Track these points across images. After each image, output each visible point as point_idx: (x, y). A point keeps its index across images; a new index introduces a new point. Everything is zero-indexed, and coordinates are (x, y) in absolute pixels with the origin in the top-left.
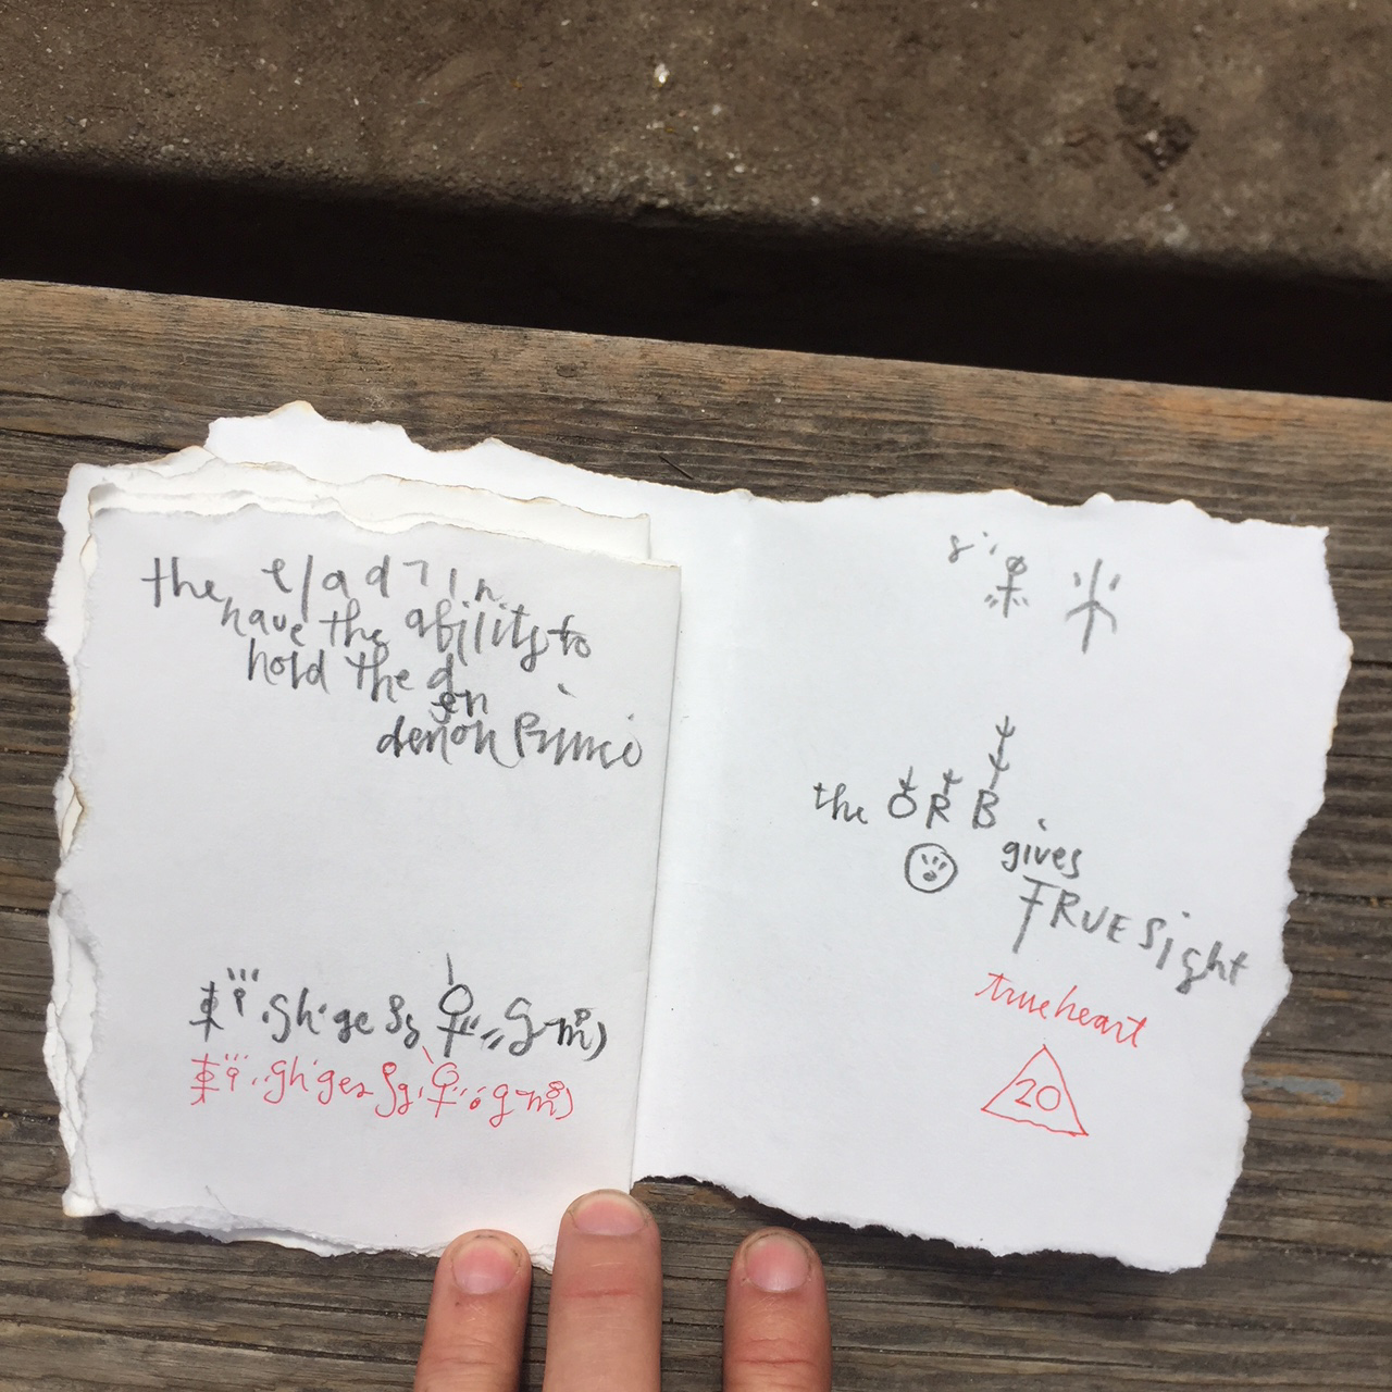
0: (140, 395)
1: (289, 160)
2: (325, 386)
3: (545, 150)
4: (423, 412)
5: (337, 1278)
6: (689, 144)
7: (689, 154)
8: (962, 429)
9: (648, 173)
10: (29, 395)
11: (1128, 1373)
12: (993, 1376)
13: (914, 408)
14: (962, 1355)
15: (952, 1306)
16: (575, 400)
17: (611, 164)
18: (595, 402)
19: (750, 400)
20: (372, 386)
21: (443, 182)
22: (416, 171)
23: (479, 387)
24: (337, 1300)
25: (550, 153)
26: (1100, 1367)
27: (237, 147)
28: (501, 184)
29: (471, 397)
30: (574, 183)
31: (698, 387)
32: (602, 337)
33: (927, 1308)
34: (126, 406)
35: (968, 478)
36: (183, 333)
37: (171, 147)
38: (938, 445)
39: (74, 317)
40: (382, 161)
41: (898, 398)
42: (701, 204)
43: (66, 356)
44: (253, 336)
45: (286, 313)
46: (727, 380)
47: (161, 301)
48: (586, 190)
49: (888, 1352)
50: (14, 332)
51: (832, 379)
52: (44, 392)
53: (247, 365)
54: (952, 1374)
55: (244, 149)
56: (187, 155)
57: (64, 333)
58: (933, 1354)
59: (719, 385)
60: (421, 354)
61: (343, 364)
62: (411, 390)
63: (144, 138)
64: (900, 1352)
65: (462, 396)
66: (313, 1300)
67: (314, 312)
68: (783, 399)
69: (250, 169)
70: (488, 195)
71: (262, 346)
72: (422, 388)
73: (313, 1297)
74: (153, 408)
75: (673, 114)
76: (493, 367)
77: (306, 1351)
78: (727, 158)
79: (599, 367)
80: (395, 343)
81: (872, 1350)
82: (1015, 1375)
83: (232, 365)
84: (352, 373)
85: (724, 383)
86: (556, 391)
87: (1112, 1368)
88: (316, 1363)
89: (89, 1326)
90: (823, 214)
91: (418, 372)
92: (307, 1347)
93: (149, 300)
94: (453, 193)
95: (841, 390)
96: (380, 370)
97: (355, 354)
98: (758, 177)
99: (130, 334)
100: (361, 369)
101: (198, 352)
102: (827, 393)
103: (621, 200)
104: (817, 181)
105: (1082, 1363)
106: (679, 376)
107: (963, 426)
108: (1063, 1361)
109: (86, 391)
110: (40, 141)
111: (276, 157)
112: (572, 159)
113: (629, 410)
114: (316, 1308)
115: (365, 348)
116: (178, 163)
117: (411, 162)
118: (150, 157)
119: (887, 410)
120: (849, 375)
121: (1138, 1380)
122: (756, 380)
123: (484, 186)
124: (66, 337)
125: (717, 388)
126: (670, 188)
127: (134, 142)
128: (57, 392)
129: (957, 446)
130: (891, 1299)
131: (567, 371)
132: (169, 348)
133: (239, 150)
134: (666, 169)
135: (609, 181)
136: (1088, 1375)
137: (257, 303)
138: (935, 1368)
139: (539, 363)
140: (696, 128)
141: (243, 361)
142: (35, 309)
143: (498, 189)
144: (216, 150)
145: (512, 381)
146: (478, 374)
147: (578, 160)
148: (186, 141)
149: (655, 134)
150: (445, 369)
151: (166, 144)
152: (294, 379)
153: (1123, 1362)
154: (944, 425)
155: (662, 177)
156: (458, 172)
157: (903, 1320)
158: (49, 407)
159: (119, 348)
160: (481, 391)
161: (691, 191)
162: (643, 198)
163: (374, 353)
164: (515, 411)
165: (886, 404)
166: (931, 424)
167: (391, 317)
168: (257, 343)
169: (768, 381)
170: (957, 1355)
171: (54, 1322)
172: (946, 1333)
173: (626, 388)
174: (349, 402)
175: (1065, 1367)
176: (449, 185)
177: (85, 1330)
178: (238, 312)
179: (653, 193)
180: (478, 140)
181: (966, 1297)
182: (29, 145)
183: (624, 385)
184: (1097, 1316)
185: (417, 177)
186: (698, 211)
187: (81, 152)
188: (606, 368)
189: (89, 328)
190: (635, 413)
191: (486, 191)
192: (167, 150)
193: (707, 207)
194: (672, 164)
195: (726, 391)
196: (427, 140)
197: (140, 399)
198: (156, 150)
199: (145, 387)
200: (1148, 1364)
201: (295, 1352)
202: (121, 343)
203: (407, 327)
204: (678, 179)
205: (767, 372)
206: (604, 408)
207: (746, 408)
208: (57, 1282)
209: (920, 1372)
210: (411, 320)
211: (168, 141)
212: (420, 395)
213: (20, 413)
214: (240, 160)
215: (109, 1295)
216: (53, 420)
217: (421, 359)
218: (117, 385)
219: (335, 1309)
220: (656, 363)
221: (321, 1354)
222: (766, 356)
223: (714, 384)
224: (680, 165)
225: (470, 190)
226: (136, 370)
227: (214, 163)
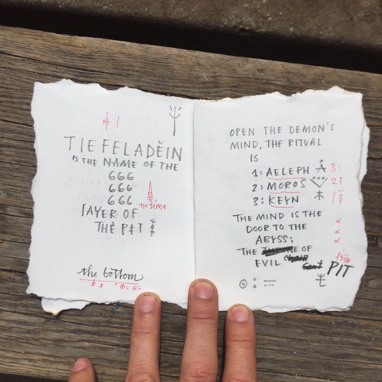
0: (135, 73)
1: (140, 12)
2: (189, 73)
4: (218, 81)
5: (182, 333)
6: (256, 11)
7: (256, 14)
8: (377, 92)
9: (243, 19)
10: (102, 72)
12: (370, 369)
13: (364, 85)
14: (361, 363)
15: (359, 349)
16: (263, 79)
17: (233, 16)
18: (269, 80)
19: (314, 81)
20: (203, 73)
21: (184, 20)
22: (177, 16)
23: (235, 74)
25: (215, 12)
27: (125, 7)
28: (201, 21)
29: (232, 77)
30: (222, 21)
31: (300, 76)
32: (270, 61)
33: (352, 349)
34: (131, 77)
35: (378, 107)
36: (148, 56)
37: (106, 7)
38: (370, 97)
39: (117, 49)
40: (167, 13)
41: (359, 82)
42: (258, 29)
43: (113, 61)
44: (168, 57)
45: (178, 51)
46: (308, 75)
47: (141, 46)
48: (225, 23)
49: (340, 361)
50: (99, 53)
51: (339, 76)
52: (107, 71)
53: (166, 66)
54: (358, 368)
56: (111, 9)
57: (113, 54)
58: (353, 362)
59: (306, 76)
60: (218, 64)
61: (195, 66)
62: (214, 75)
63: (98, 4)
64: (344, 361)
65: (230, 77)
66: (175, 339)
67: (185, 51)
68: (325, 81)
69: (129, 14)
70: (196, 24)
71: (171, 60)
72: (218, 74)
73: (174, 338)
74: (138, 78)
75: (252, 2)
76: (239, 68)
77: (172, 353)
78: (267, 15)
79: (270, 70)
80: (210, 60)
81: (335, 360)
82: (376, 369)
83: (162, 66)
84: (197, 68)
85: (307, 76)
86: (257, 76)
88: (175, 357)
89: (109, 344)
90: (294, 33)
91: (217, 69)
92: (173, 352)
93: (138, 45)
94: (186, 23)
95: (342, 79)
96: (206, 68)
97: (198, 64)
98: (275, 21)
99: (132, 55)
100: (200, 68)
101: (152, 61)
102: (337, 80)
103: (235, 27)
104: (292, 23)
106: (294, 73)
109: (119, 72)
110: (69, 4)
111: (136, 11)
112: (222, 14)
113: (279, 83)
114: (175, 341)
115: (201, 62)
116: (108, 12)
117: (175, 14)
118: (100, 10)
119: (355, 86)
120: (344, 75)
122: (317, 75)
123: (196, 21)
124: (114, 55)
125: (304, 77)
126: (250, 24)
127: (96, 5)
128: (111, 71)
129: (376, 97)
130: (342, 346)
131: (261, 71)
132: (144, 60)
133: (126, 9)
134: (249, 18)
135: (232, 21)
137: (168, 48)
138: (353, 366)
139: (252, 68)
140: (258, 7)
141: (166, 64)
142: (105, 47)
143: (200, 22)
144: (119, 8)
145: (245, 73)
146: (234, 71)
147: (223, 14)
148: (111, 5)
149: (246, 8)
150: (225, 69)
151: (105, 6)
152: (180, 70)
154: (372, 91)
155: (247, 21)
156: (188, 17)
157: (345, 352)
158: (108, 76)
159: (129, 59)
160: (235, 76)
161: (256, 25)
162: (241, 26)
163: (204, 63)
164: (245, 82)
165: (355, 84)
166: (368, 90)
167: (207, 53)
168: (170, 59)
169: (320, 76)
170: (360, 363)
171: (99, 342)
172: (357, 356)
173: (278, 76)
174: (196, 78)
176: (186, 21)
177: (108, 345)
178: (164, 50)
179: (244, 25)
180: (195, 8)
181: (363, 346)
182: (65, 5)
183: (277, 75)
185: (177, 18)
186: (257, 31)
187: (80, 8)
188: (272, 70)
189: (121, 53)
190: (280, 84)
191: (196, 23)
193: (260, 30)
194: (251, 17)
195: (307, 78)
196: (180, 7)
197: (135, 74)
198: (102, 8)
199: (137, 71)
201: (168, 353)
202: (130, 58)
203: (213, 56)
204: (252, 21)
205: (319, 73)
206: (271, 82)
207: (313, 84)
208: (101, 331)
209: (350, 367)
210: (214, 54)
211: (106, 5)
212: (217, 76)
213: (100, 78)
214: (126, 11)
215: (115, 335)
216: (109, 80)
217: (217, 65)
218: (128, 70)
220: (287, 69)
221: (176, 354)
222: (319, 68)
223: (304, 76)
224: (253, 17)
225: (192, 23)
226: (134, 66)
227: (118, 12)
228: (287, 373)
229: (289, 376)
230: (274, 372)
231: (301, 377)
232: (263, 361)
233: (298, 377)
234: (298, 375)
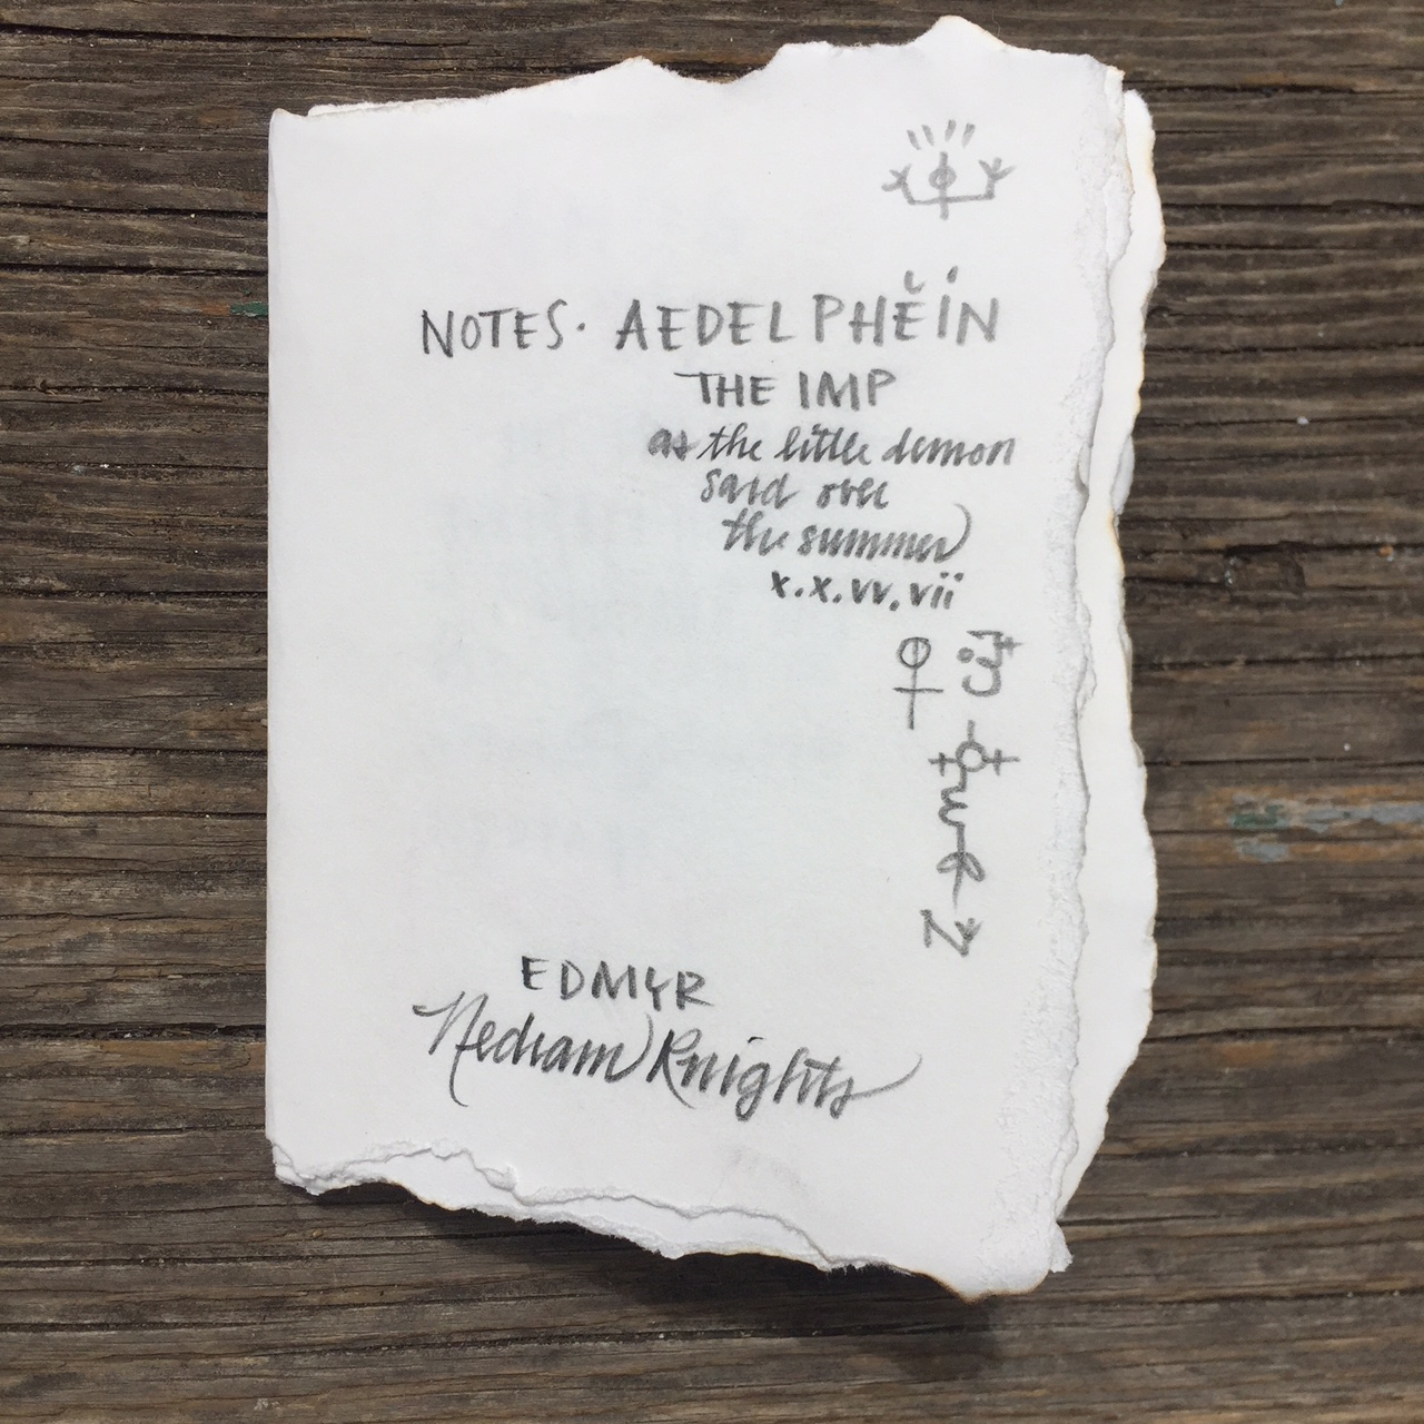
11: (1188, 1228)
24: (68, 1250)
26: (1148, 1224)
87: (1164, 1223)
105: (1122, 1222)
108: (1099, 1222)
121: (1203, 1236)
136: (1134, 1236)
153: (1178, 1214)
175: (1101, 1230)
200: (1213, 1212)
219: (67, 1263)
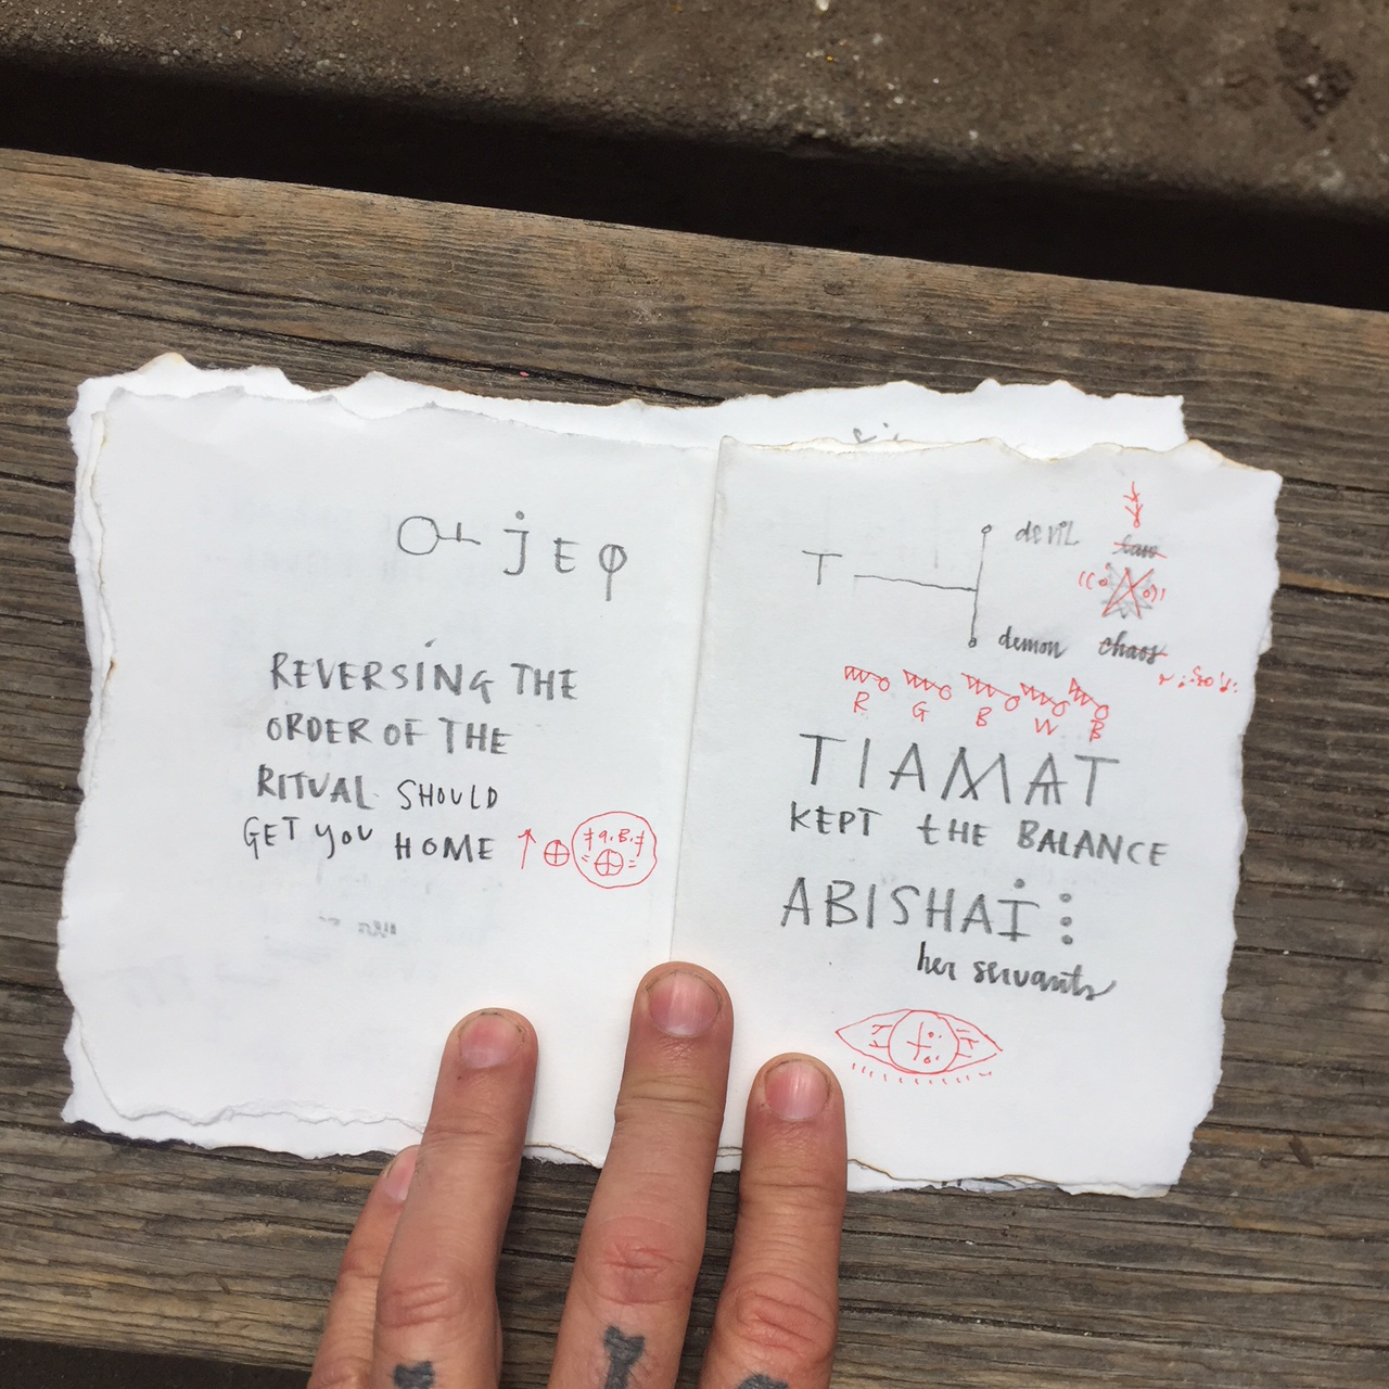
0: (407, 302)
1: (445, 79)
2: (593, 298)
3: (703, 76)
4: (689, 326)
5: (585, 1184)
6: (848, 74)
7: (848, 84)
8: (1228, 357)
9: (806, 101)
10: (296, 299)
12: (1226, 1295)
13: (1182, 334)
14: (1197, 1274)
15: (1187, 1226)
16: (842, 319)
17: (770, 92)
18: (862, 321)
19: (1017, 323)
20: (640, 298)
21: (601, 105)
22: (574, 93)
23: (747, 303)
25: (708, 79)
27: (393, 63)
28: (658, 110)
29: (738, 312)
30: (732, 110)
31: (966, 308)
32: (867, 256)
33: (1166, 1228)
34: (393, 313)
35: (1234, 406)
36: (452, 241)
37: (327, 62)
38: (1204, 373)
39: (344, 221)
40: (540, 82)
41: (1165, 324)
42: (858, 135)
43: (334, 261)
44: (521, 246)
45: (552, 224)
46: (994, 302)
47: (427, 207)
48: (744, 117)
49: (1125, 1269)
50: (282, 234)
51: (1100, 304)
52: (311, 296)
53: (514, 275)
54: (1187, 1292)
55: (400, 67)
56: (342, 70)
57: (332, 237)
58: (1169, 1272)
59: (987, 307)
60: (688, 268)
61: (611, 277)
62: (678, 304)
63: (299, 52)
64: (1136, 1270)
65: (730, 312)
66: (561, 1206)
67: (579, 223)
68: (1050, 322)
69: (406, 87)
70: (644, 120)
71: (529, 256)
72: (690, 302)
74: (419, 316)
75: (833, 42)
76: (760, 282)
77: (552, 1255)
78: (887, 88)
79: (866, 285)
80: (662, 256)
81: (1109, 1267)
82: (1249, 1294)
83: (500, 274)
84: (619, 284)
85: (991, 305)
86: (823, 309)
89: (338, 1227)
90: (980, 148)
91: (687, 286)
92: (554, 1252)
93: (416, 206)
94: (608, 117)
95: (1108, 315)
96: (648, 283)
97: (623, 267)
98: (916, 109)
99: (398, 240)
100: (629, 282)
101: (466, 260)
102: (1094, 317)
103: (777, 128)
104: (976, 114)
106: (946, 297)
107: (1230, 354)
109: (354, 297)
110: (194, 51)
111: (433, 75)
112: (731, 86)
113: (896, 330)
114: (563, 1213)
115: (632, 261)
116: (333, 79)
117: (568, 84)
118: (305, 71)
119: (1155, 336)
120: (1118, 300)
122: (1024, 302)
123: (641, 111)
124: (334, 241)
125: (984, 310)
126: (829, 118)
127: (289, 55)
128: (325, 296)
129: (1224, 374)
130: (1130, 1218)
131: (835, 289)
132: (438, 255)
133: (396, 67)
134: (824, 99)
135: (767, 109)
137: (521, 213)
138: (1169, 1286)
139: (807, 280)
140: (856, 58)
141: (512, 270)
142: (303, 212)
143: (655, 114)
144: (373, 65)
145: (780, 297)
146: (746, 290)
147: (736, 87)
148: (342, 56)
149: (815, 62)
150: (713, 284)
151: (322, 59)
152: (562, 290)
154: (1212, 352)
155: (820, 107)
156: (616, 95)
157: (1140, 1238)
158: (316, 311)
159: (387, 254)
160: (749, 307)
161: (849, 121)
162: (800, 127)
163: (642, 265)
164: (781, 328)
165: (1154, 331)
166: (1199, 351)
167: (655, 231)
168: (525, 253)
169: (1036, 304)
170: (1191, 1273)
171: (303, 1222)
172: (1182, 1251)
173: (893, 308)
174: (615, 315)
176: (607, 108)
177: (334, 1231)
178: (504, 220)
179: (809, 123)
180: (637, 63)
181: (1202, 1218)
182: (182, 55)
183: (892, 304)
184: (1331, 1238)
185: (574, 100)
186: (855, 142)
187: (234, 64)
188: (873, 286)
189: (358, 233)
190: (902, 333)
191: (642, 116)
192: (323, 65)
193: (865, 139)
194: (831, 94)
195: (993, 313)
196: (586, 62)
197: (407, 306)
198: (312, 64)
199: (413, 295)
201: (541, 1256)
202: (390, 249)
203: (673, 241)
204: (836, 109)
205: (1033, 295)
206: (871, 327)
207: (1013, 331)
208: (306, 1183)
209: (1156, 1289)
210: (676, 234)
211: (324, 55)
212: (689, 309)
213: (287, 317)
214: (396, 77)
215: (358, 1197)
216: (321, 325)
217: (688, 273)
218: (384, 291)
220: (924, 284)
222: (1031, 280)
223: (981, 306)
224: (839, 95)
225: (626, 115)
226: (404, 277)
227: (368, 79)
228: (945, 1313)
229: (950, 1325)
230: (900, 1312)
231: (992, 1328)
232: (864, 1276)
233: (983, 1327)
234: (983, 1321)
